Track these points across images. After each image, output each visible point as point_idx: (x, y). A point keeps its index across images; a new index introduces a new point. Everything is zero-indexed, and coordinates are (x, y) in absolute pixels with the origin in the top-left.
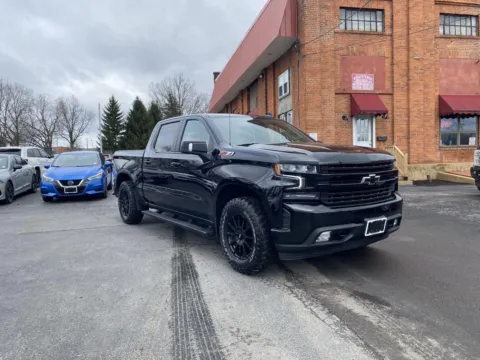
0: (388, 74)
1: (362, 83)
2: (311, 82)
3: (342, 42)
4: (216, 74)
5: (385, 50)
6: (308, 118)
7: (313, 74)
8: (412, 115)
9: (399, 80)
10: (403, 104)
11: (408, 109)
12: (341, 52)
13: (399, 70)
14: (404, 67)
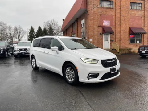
0: (114, 21)
1: (106, 23)
2: (90, 23)
3: (100, 10)
4: (63, 20)
5: (113, 13)
6: (89, 34)
7: (91, 20)
8: (121, 33)
9: (117, 23)
10: (119, 30)
11: (120, 31)
12: (100, 14)
13: (117, 19)
14: (119, 19)
